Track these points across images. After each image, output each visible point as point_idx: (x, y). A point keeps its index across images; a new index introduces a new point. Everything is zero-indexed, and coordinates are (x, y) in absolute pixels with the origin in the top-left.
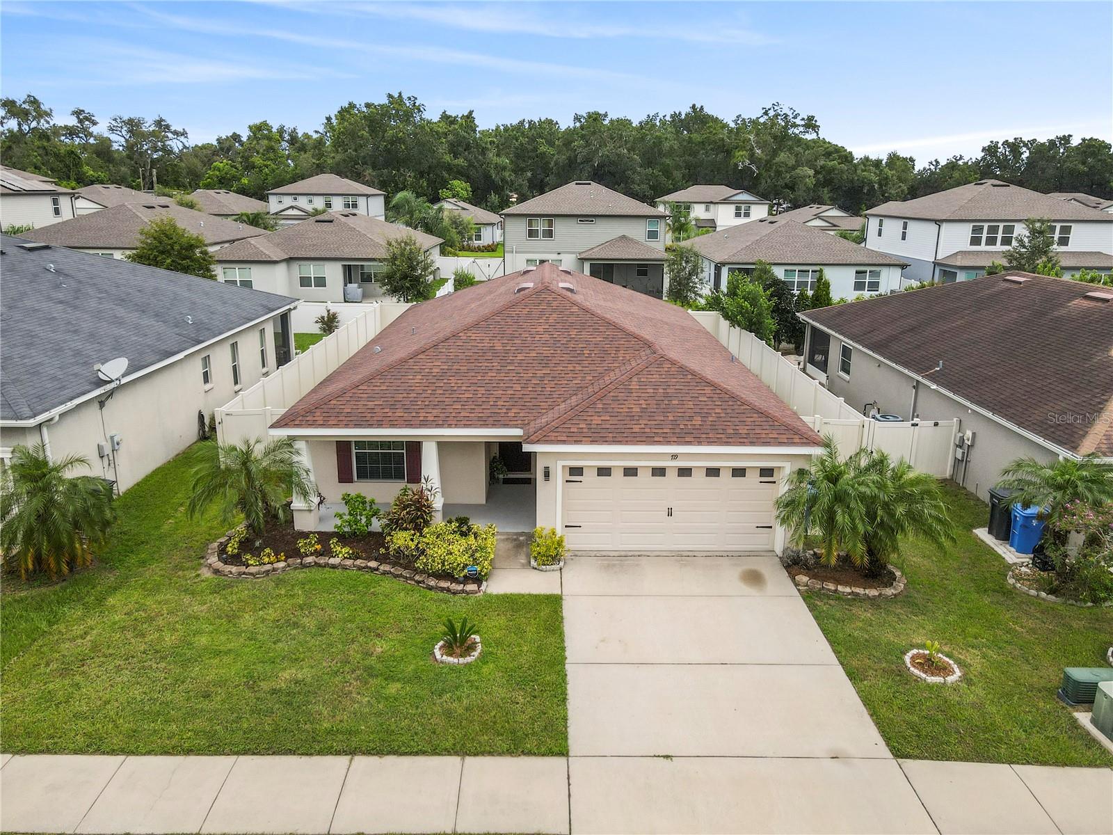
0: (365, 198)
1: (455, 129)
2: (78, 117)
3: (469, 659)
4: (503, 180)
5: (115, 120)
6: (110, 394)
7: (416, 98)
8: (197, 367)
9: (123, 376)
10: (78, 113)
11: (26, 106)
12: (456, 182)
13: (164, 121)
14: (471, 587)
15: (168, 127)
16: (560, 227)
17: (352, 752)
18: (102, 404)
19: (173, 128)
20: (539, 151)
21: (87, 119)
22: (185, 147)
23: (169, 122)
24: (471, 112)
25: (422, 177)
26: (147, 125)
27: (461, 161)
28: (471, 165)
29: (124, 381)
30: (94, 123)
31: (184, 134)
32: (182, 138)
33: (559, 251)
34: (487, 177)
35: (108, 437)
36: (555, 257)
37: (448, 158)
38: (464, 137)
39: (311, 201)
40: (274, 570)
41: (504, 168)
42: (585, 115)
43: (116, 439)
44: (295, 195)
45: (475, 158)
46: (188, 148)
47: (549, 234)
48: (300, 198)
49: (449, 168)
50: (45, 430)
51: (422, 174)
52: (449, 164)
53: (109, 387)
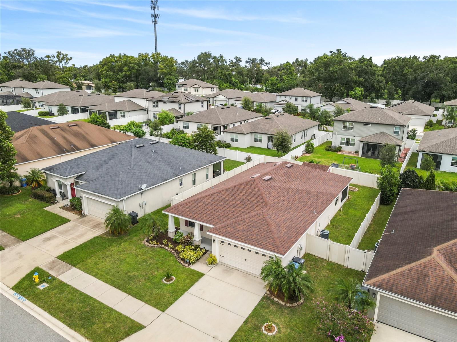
0: (310, 98)
1: (361, 65)
2: (236, 59)
3: (168, 283)
4: (380, 87)
5: (248, 59)
6: (143, 192)
7: (346, 53)
8: (178, 182)
9: (146, 188)
10: (236, 58)
11: (219, 59)
12: (357, 88)
13: (263, 59)
14: (187, 265)
15: (264, 61)
16: (356, 127)
17: (129, 294)
18: (142, 194)
19: (265, 62)
20: (403, 73)
21: (239, 60)
22: (268, 68)
23: (265, 60)
24: (371, 57)
25: (343, 86)
26: (258, 60)
27: (361, 79)
28: (366, 80)
29: (146, 189)
30: (241, 61)
31: (268, 64)
32: (268, 65)
33: (354, 135)
34: (373, 85)
35: (143, 202)
36: (352, 138)
37: (355, 78)
38: (365, 69)
39: (290, 98)
40: (154, 246)
41: (382, 82)
42: (429, 57)
43: (145, 202)
44: (285, 96)
45: (369, 77)
46: (270, 68)
47: (351, 128)
48: (287, 97)
49: (355, 82)
50: (124, 201)
51: (343, 85)
52: (355, 81)
53: (142, 191)
